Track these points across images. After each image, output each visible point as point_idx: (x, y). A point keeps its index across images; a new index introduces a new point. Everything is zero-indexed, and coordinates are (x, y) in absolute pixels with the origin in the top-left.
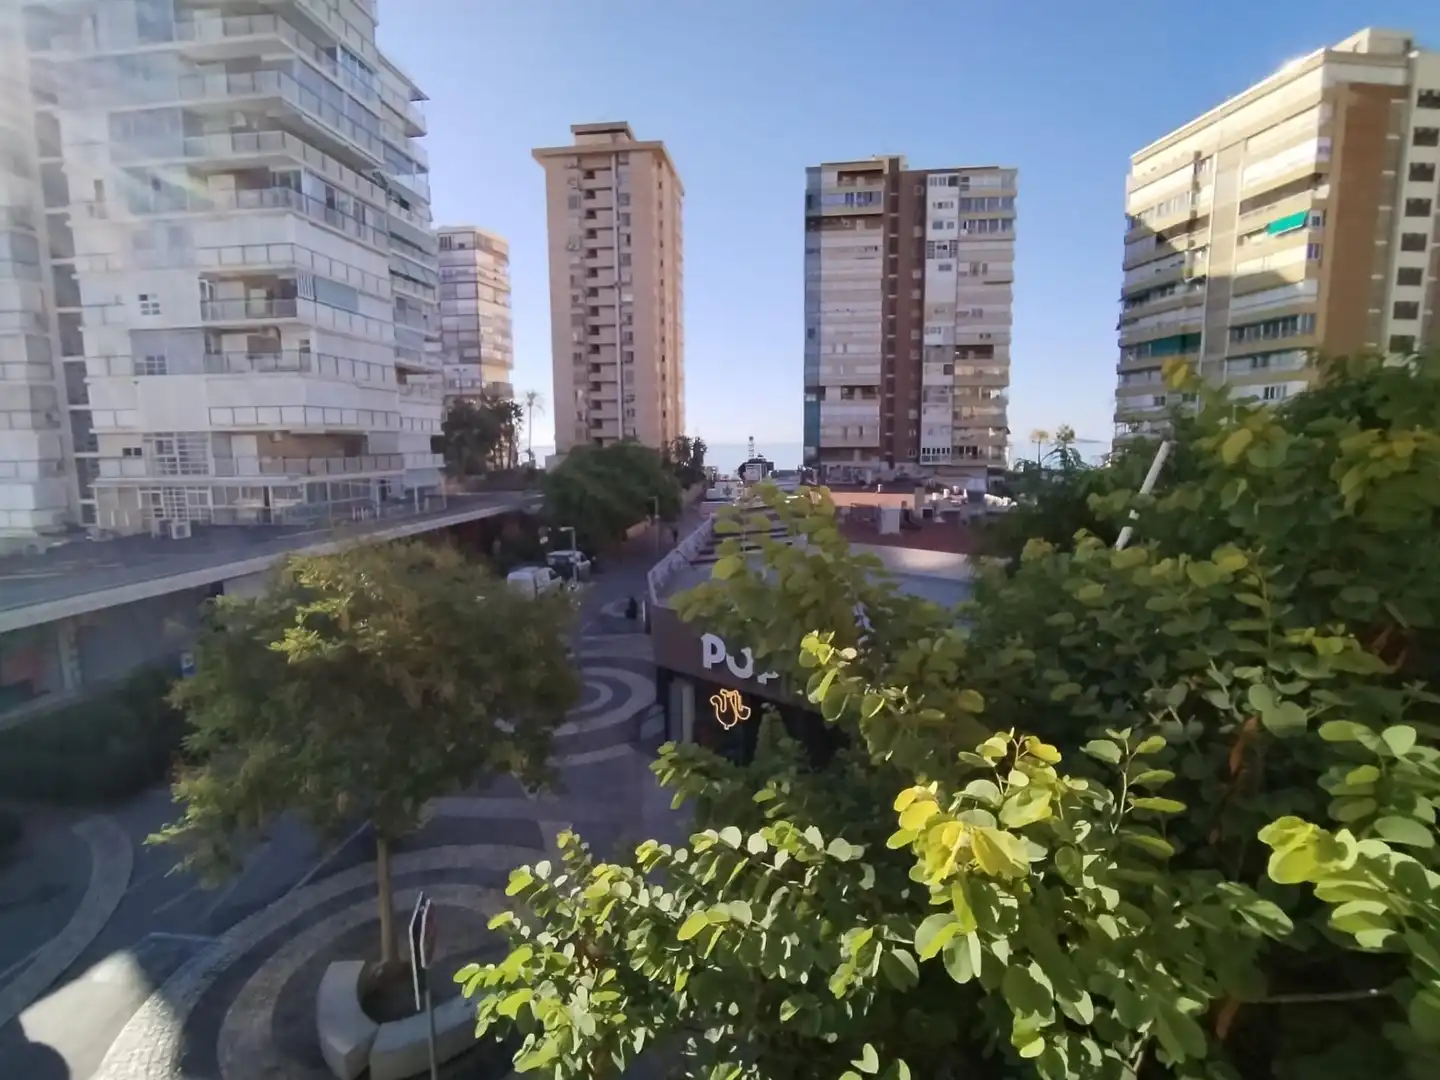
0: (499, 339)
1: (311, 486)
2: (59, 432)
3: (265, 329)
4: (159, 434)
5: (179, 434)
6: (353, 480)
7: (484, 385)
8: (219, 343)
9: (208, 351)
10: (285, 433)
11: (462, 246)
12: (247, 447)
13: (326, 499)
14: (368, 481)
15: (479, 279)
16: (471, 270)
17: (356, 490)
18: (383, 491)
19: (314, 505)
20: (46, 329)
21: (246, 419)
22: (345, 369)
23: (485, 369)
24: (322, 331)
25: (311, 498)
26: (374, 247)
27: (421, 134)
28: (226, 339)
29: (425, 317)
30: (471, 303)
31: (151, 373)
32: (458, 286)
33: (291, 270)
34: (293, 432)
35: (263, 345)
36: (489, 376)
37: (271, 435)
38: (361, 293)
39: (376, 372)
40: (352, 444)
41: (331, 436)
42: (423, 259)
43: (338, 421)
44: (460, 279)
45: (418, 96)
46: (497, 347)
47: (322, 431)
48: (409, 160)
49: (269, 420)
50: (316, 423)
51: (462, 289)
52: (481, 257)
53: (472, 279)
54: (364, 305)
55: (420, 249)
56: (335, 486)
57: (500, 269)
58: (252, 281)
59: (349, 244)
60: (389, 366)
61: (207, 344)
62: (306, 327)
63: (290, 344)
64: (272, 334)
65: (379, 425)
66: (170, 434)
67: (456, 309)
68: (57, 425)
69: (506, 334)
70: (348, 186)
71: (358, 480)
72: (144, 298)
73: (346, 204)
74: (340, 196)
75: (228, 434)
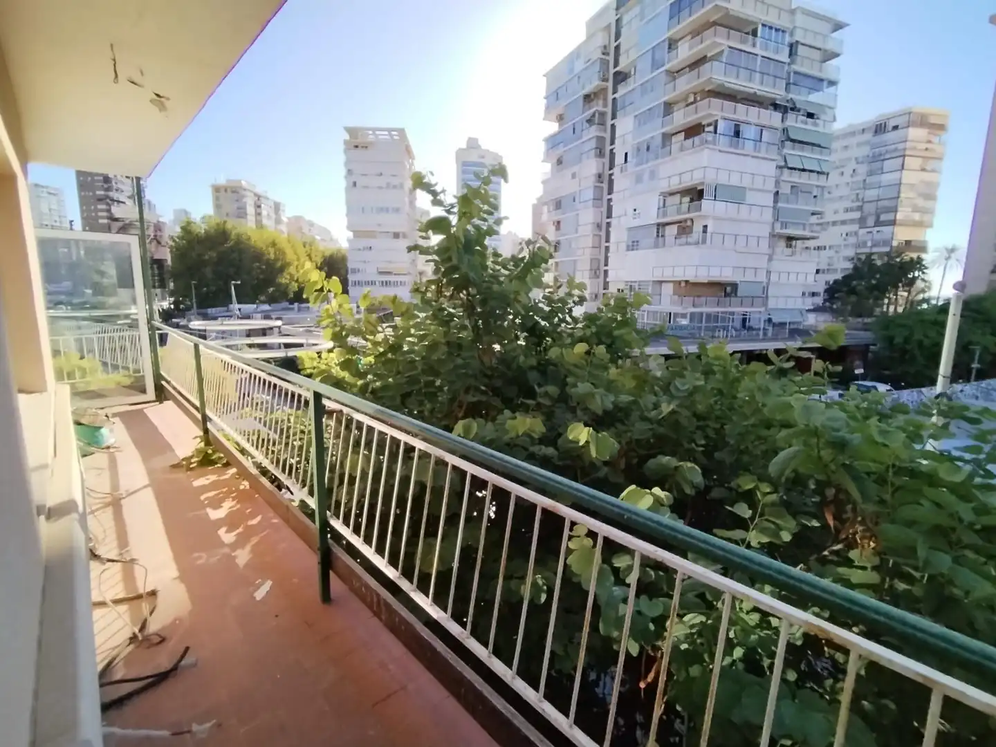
0: (921, 202)
1: (692, 314)
2: (598, 280)
3: (686, 221)
4: (632, 282)
5: (640, 282)
6: (722, 313)
7: (895, 243)
8: (664, 231)
9: (658, 236)
10: (687, 282)
11: (896, 128)
12: (668, 289)
13: (701, 322)
14: (733, 313)
15: (907, 152)
16: (901, 146)
17: (724, 319)
18: (744, 320)
19: (692, 325)
20: (601, 230)
21: (668, 274)
22: (729, 241)
23: (897, 229)
24: (716, 218)
25: (691, 320)
26: (766, 156)
27: (836, 55)
28: (667, 228)
29: (815, 197)
30: (895, 176)
31: (633, 250)
32: (886, 162)
33: (702, 183)
34: (691, 281)
35: (684, 228)
36: (901, 235)
37: (680, 282)
38: (751, 189)
39: (753, 242)
40: (726, 290)
41: (712, 284)
42: (821, 153)
43: (719, 274)
44: (888, 156)
45: (838, 26)
46: (916, 209)
47: (706, 281)
48: (822, 80)
49: (680, 275)
50: (703, 276)
51: (888, 165)
52: (915, 133)
53: (901, 153)
54: (751, 197)
55: (819, 146)
56: (709, 316)
57: (935, 140)
58: (684, 192)
59: (746, 158)
60: (764, 237)
61: (658, 232)
62: (705, 217)
63: (698, 228)
64: (689, 223)
65: (749, 277)
66: (635, 282)
67: (880, 182)
68: (598, 277)
69: (931, 197)
70: (751, 119)
71: (726, 313)
72: (635, 210)
73: (749, 132)
74: (743, 128)
75: (661, 282)
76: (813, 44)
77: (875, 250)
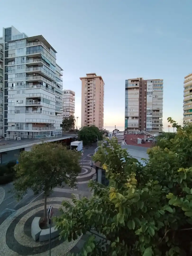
1: (40, 132)
2: (2, 122)
4: (17, 123)
5: (21, 123)
7: (70, 116)
9: (26, 110)
11: (67, 93)
12: (31, 125)
14: (49, 131)
18: (52, 133)
19: (40, 135)
20: (3, 106)
21: (31, 121)
22: (47, 113)
24: (44, 107)
26: (53, 93)
27: (62, 76)
28: (29, 108)
29: (61, 104)
30: (68, 102)
31: (17, 113)
32: (66, 99)
33: (40, 97)
34: (38, 123)
36: (70, 114)
37: (34, 123)
38: (51, 101)
41: (44, 124)
43: (45, 121)
45: (62, 70)
46: (72, 109)
48: (60, 80)
49: (35, 121)
52: (70, 95)
53: (69, 98)
54: (51, 103)
55: (60, 94)
57: (73, 97)
58: (34, 99)
59: (50, 93)
60: (54, 112)
62: (41, 106)
63: (39, 109)
64: (36, 107)
65: (52, 122)
66: (19, 123)
67: (66, 103)
69: (74, 107)
70: (50, 84)
71: (48, 131)
72: (17, 101)
73: (50, 87)
74: (48, 86)
75: (28, 123)
76: (58, 71)
77: (67, 117)
